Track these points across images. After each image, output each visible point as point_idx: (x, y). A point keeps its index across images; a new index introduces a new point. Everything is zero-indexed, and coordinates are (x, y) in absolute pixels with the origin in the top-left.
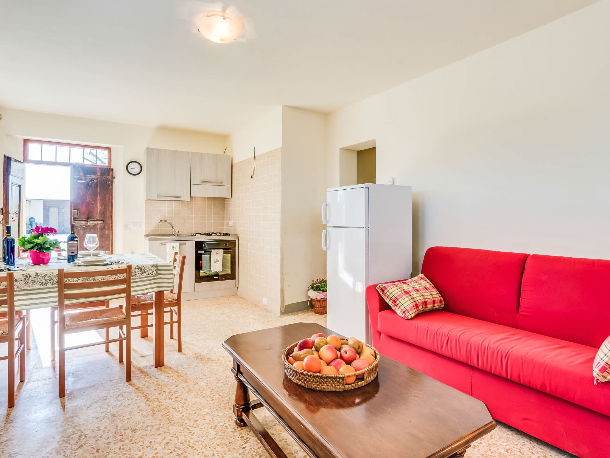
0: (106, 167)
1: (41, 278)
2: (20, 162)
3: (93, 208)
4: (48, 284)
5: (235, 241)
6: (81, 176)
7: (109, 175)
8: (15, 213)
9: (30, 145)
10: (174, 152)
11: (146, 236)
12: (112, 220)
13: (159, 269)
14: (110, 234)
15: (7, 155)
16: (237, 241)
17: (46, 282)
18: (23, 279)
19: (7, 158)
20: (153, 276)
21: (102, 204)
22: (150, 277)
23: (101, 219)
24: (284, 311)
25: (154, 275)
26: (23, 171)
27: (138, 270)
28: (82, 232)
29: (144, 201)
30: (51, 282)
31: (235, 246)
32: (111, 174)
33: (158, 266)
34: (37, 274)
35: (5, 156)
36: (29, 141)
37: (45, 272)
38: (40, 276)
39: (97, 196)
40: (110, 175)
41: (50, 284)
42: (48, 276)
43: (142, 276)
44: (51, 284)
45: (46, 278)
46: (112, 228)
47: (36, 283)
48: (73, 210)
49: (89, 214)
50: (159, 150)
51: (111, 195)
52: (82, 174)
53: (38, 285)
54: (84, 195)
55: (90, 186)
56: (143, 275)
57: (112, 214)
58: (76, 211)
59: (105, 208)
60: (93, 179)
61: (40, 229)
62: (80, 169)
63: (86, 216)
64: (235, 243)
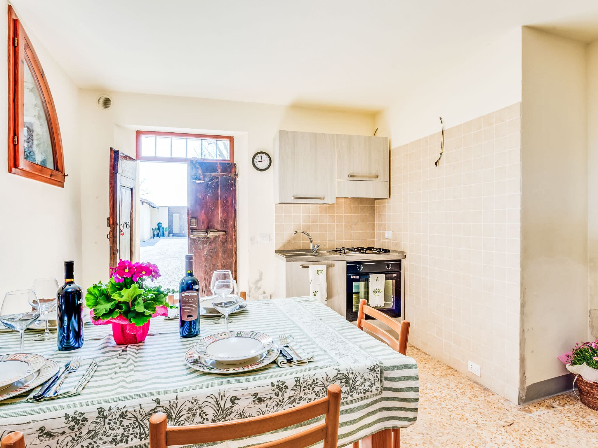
0: (228, 162)
1: (112, 422)
2: (131, 159)
3: (213, 216)
4: (131, 436)
5: (400, 260)
6: (199, 174)
7: (231, 172)
8: (126, 223)
9: (143, 137)
10: (315, 135)
11: (278, 252)
12: (235, 231)
13: (385, 375)
14: (234, 248)
15: (115, 148)
16: (403, 260)
17: (126, 433)
18: (67, 430)
19: (114, 152)
20: (372, 396)
21: (224, 210)
22: (366, 398)
23: (222, 229)
24: (524, 397)
25: (375, 392)
26: (135, 170)
27: (341, 382)
28: (201, 246)
29: (274, 205)
30: (138, 431)
31: (400, 269)
32: (233, 170)
33: (384, 368)
34: (101, 411)
35: (111, 149)
36: (141, 133)
37: (121, 404)
38: (110, 417)
39: (218, 199)
40: (233, 172)
41: (136, 437)
42: (130, 415)
43: (350, 398)
44: (138, 437)
45: (126, 422)
46: (235, 241)
47: (100, 439)
48: (191, 218)
49: (208, 223)
50: (295, 133)
51: (233, 198)
52: (200, 172)
53: (106, 443)
54: (203, 199)
55: (210, 187)
56: (352, 396)
57: (235, 222)
58: (194, 220)
59: (227, 216)
60: (213, 178)
61: (128, 268)
62: (198, 166)
63: (206, 226)
64: (400, 264)
